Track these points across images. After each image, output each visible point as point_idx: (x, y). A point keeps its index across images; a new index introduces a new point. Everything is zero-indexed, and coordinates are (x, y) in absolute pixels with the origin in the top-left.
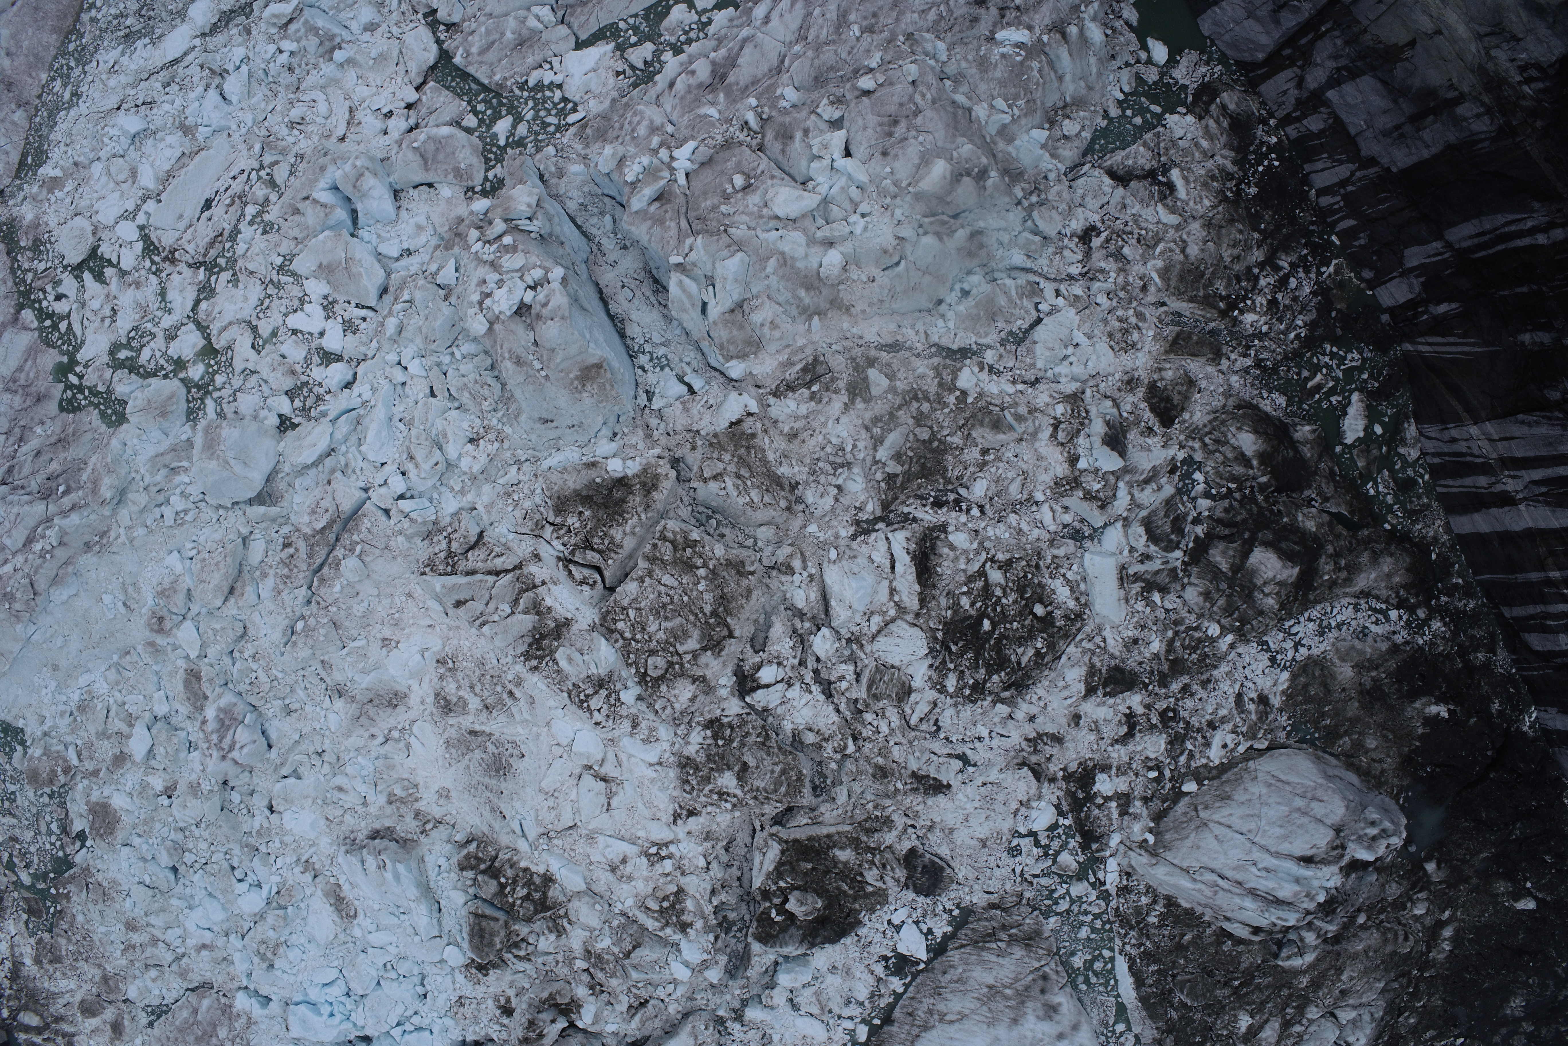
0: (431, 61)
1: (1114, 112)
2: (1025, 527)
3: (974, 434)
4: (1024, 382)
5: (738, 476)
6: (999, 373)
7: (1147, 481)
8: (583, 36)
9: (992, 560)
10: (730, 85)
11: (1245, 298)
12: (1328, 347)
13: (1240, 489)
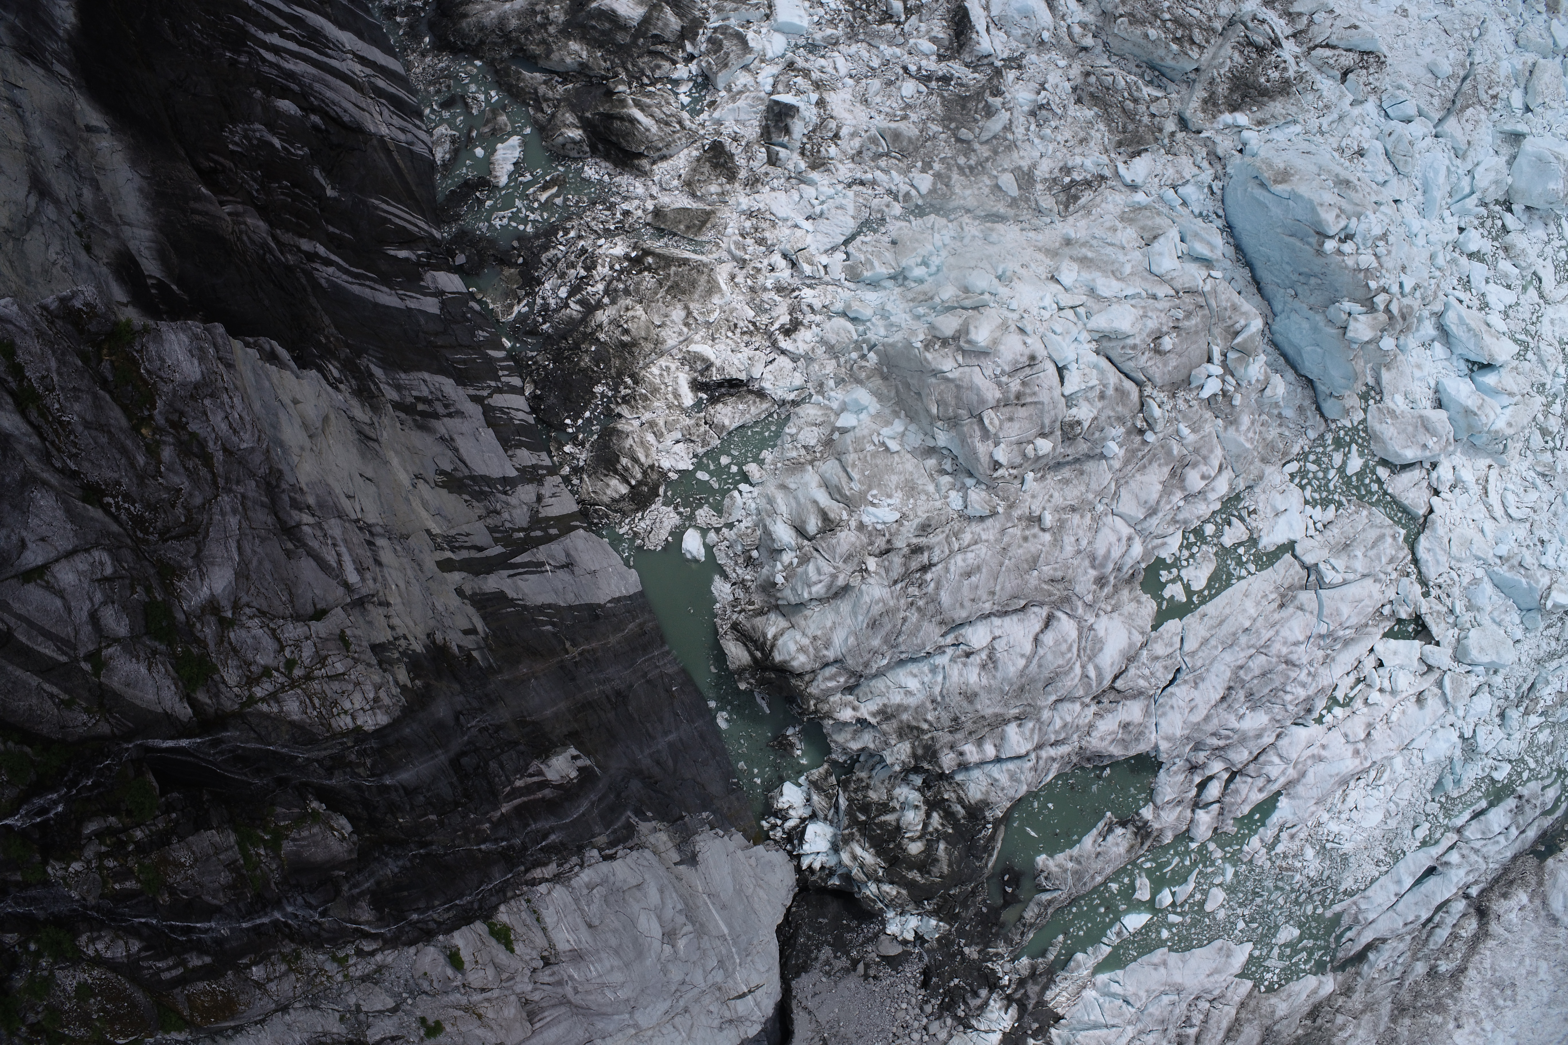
0: (1422, 538)
1: (752, 468)
2: (865, 54)
3: (917, 132)
4: (862, 183)
5: (1136, 101)
6: (889, 192)
7: (740, 92)
8: (1288, 556)
9: (898, 23)
10: (1167, 464)
11: (621, 271)
12: (529, 229)
13: (643, 85)
